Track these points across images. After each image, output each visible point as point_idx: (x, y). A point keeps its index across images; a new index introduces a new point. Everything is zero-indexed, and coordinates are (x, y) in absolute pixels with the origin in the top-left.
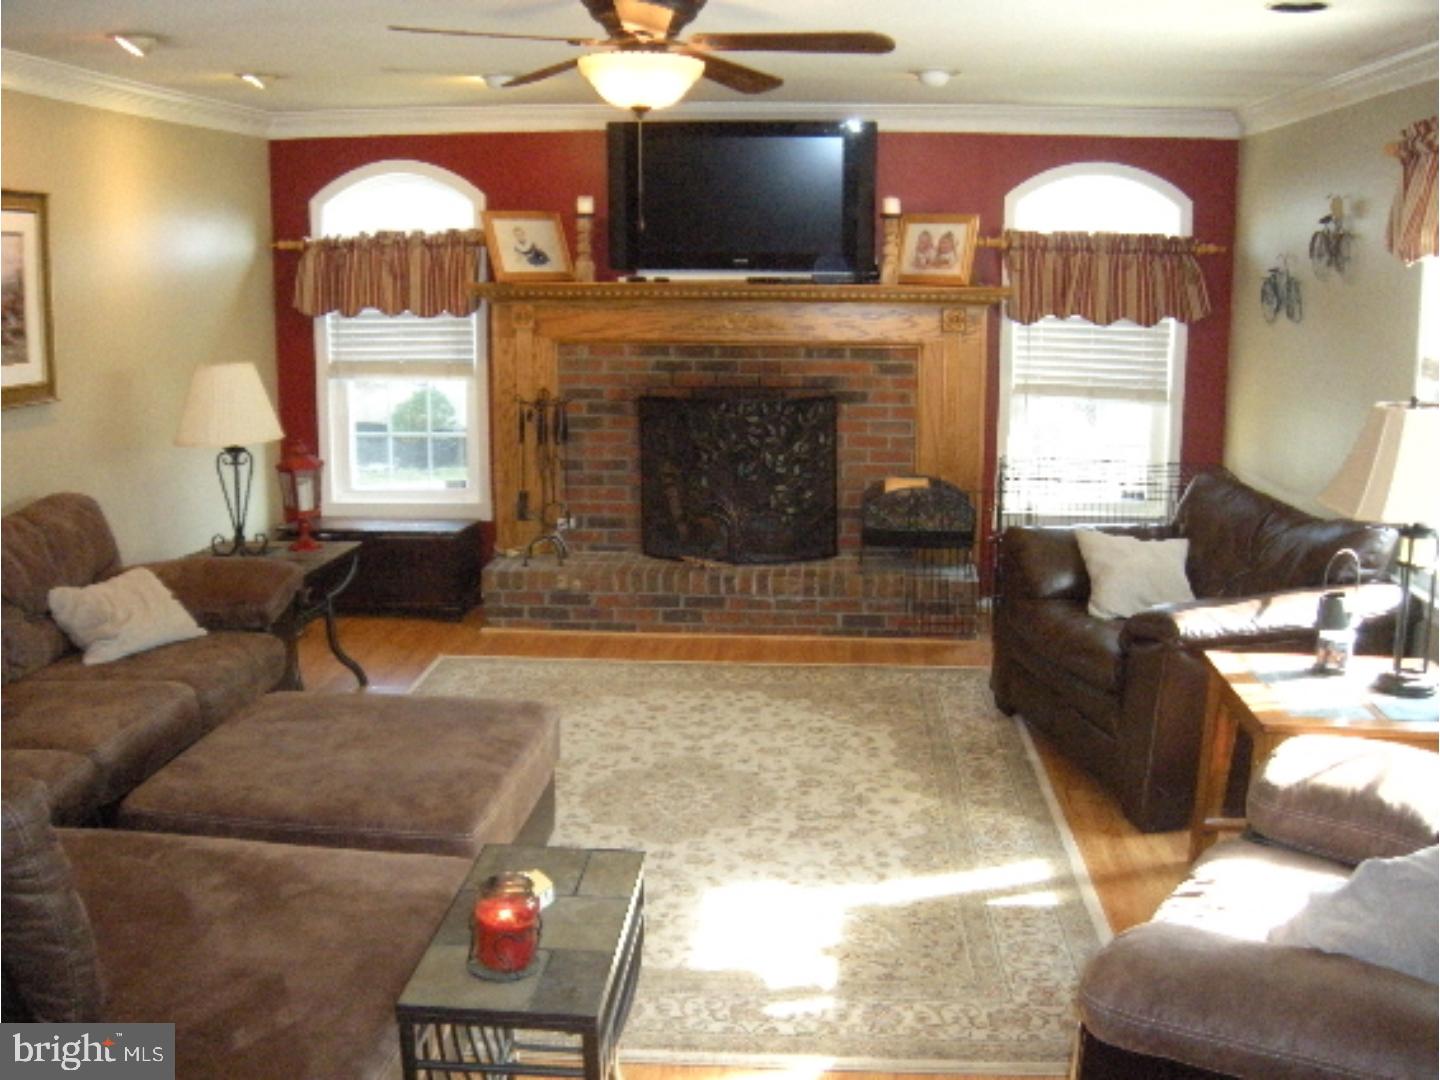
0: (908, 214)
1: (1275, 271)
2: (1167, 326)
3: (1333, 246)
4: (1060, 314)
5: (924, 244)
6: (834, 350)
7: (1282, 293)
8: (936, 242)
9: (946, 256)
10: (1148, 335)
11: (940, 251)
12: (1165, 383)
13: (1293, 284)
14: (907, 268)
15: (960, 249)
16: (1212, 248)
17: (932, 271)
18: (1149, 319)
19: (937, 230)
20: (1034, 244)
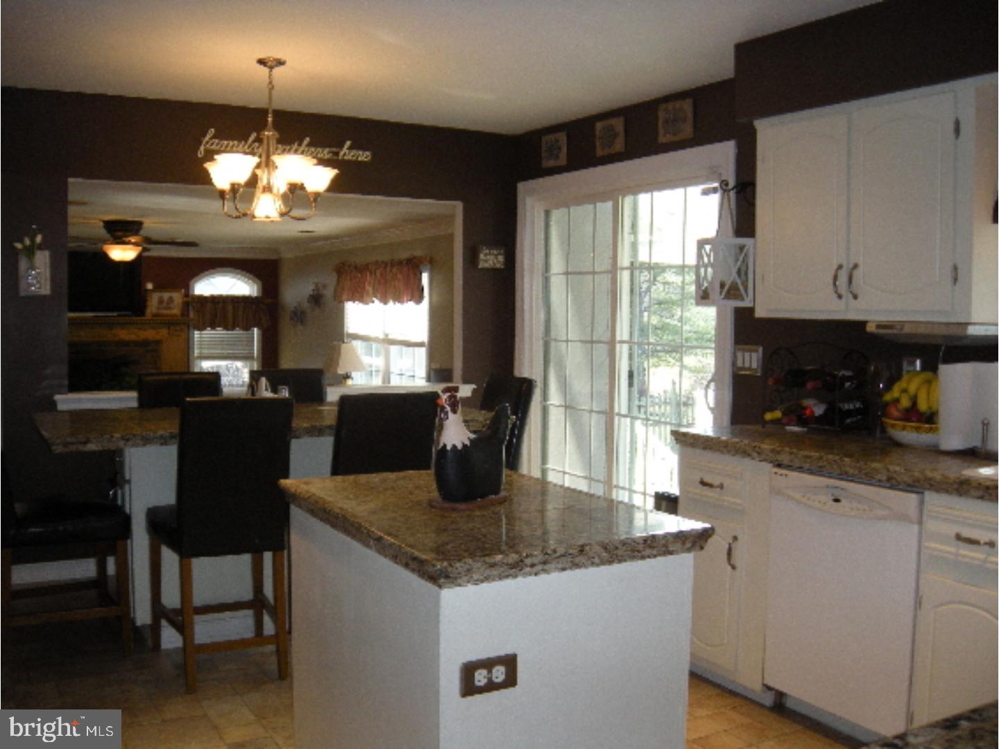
0: (155, 289)
1: (296, 308)
2: (253, 330)
3: (316, 299)
4: (213, 328)
5: (161, 301)
6: (126, 344)
7: (299, 316)
8: (166, 300)
9: (171, 306)
10: (246, 334)
11: (168, 303)
12: (253, 353)
13: (303, 313)
14: (154, 310)
15: (176, 303)
16: (270, 301)
17: (165, 312)
18: (247, 328)
19: (166, 295)
20: (203, 300)
